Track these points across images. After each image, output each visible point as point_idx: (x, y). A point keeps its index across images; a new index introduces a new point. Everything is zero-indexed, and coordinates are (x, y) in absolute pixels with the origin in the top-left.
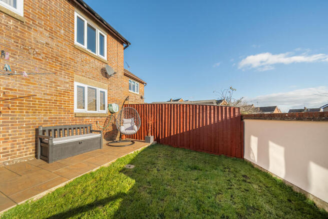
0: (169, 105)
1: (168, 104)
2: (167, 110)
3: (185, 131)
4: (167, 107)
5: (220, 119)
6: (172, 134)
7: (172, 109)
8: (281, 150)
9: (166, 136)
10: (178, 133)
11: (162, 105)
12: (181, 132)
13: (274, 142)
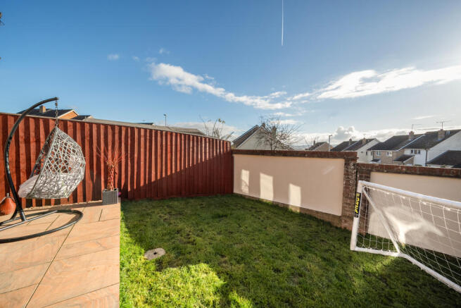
0: (148, 131)
1: (146, 130)
2: (142, 139)
3: (173, 172)
4: (142, 133)
5: (215, 154)
6: (153, 179)
7: (153, 138)
8: (270, 179)
9: (142, 184)
10: (164, 176)
11: (132, 129)
12: (169, 173)
13: (265, 173)
